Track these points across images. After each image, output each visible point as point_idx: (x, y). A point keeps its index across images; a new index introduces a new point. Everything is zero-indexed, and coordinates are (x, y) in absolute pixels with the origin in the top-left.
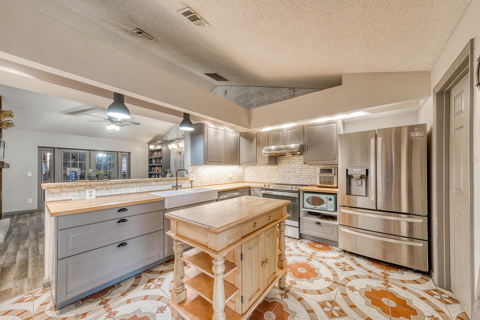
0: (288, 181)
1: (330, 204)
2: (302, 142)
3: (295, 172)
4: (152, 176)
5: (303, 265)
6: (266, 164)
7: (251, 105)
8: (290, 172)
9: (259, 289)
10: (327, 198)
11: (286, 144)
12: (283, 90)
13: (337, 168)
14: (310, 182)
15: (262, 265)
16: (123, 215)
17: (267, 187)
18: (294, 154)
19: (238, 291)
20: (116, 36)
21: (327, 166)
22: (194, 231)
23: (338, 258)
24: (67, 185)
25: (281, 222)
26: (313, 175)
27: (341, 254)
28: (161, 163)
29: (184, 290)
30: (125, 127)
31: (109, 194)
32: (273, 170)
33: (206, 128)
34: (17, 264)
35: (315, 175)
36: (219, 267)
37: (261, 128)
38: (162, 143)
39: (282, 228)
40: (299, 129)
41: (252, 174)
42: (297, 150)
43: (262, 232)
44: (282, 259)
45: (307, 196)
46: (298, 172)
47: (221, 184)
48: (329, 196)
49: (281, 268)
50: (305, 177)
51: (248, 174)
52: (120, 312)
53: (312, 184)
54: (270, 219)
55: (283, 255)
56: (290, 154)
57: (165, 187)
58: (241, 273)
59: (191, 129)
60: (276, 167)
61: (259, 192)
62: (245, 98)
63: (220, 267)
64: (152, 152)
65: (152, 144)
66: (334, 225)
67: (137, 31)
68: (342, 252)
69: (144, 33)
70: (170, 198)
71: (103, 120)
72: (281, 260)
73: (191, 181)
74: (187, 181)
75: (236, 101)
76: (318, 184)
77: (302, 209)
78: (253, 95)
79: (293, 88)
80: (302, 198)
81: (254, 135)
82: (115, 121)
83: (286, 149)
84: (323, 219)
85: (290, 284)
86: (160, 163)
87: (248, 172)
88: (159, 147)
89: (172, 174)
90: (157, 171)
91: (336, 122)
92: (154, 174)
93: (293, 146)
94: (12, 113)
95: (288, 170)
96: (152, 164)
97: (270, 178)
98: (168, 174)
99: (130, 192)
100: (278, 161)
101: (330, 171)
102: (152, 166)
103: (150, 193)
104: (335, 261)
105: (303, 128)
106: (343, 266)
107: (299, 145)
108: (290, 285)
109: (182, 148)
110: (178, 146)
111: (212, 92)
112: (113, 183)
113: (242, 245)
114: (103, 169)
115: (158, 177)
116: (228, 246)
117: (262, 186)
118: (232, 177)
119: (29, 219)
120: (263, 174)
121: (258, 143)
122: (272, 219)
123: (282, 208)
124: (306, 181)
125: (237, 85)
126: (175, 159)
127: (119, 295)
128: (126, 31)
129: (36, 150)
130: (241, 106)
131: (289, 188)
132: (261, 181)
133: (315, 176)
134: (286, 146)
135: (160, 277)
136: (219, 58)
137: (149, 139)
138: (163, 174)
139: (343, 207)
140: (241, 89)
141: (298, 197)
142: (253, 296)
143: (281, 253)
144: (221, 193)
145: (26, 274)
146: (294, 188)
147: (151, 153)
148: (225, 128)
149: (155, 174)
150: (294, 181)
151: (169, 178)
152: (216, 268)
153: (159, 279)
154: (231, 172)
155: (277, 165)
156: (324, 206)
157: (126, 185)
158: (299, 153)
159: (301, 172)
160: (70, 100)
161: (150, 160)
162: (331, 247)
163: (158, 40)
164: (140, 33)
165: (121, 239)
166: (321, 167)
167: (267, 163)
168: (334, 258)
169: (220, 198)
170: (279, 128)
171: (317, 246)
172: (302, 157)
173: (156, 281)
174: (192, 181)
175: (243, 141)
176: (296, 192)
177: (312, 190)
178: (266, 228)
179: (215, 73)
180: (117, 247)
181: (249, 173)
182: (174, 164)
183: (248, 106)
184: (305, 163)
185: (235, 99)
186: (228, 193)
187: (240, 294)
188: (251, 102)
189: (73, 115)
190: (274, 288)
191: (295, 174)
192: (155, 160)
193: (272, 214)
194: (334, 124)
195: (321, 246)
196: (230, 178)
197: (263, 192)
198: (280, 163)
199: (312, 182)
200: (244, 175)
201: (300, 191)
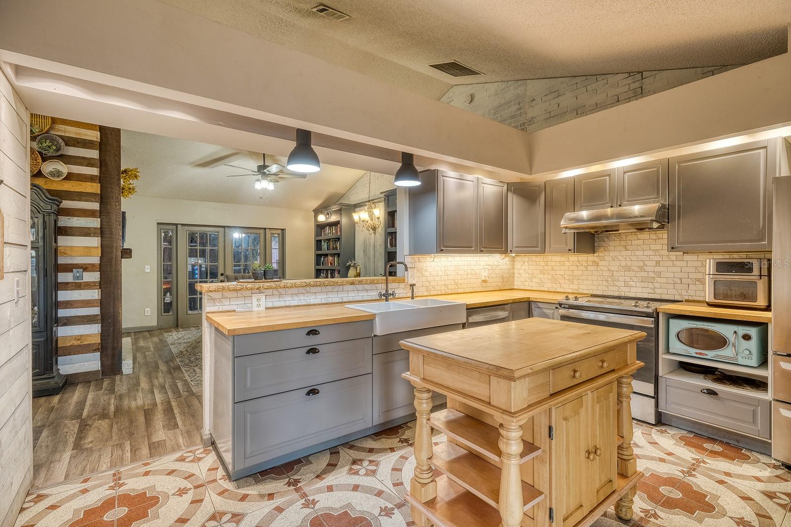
0: (625, 289)
1: (747, 349)
2: (665, 200)
3: (642, 269)
4: (321, 272)
5: (671, 482)
6: (570, 250)
7: (530, 122)
8: (628, 269)
9: (581, 506)
10: (735, 332)
11: (620, 206)
12: (612, 79)
13: (769, 260)
14: (684, 292)
15: (588, 458)
16: (313, 341)
17: (572, 301)
18: (641, 227)
19: (542, 497)
20: (280, 22)
21: (735, 256)
22: (459, 373)
23: (769, 480)
24: (230, 287)
25: (622, 377)
26: (692, 276)
27: (779, 472)
28: (338, 248)
29: (432, 481)
30: (281, 183)
31: (282, 304)
32: (584, 264)
33: (441, 179)
34: (160, 407)
35: (700, 276)
36: (513, 442)
37: (557, 173)
38: (340, 210)
39: (625, 389)
40: (656, 169)
41: (533, 274)
42: (650, 218)
43: (588, 390)
44: (626, 457)
45: (677, 326)
46: (652, 269)
47: (466, 293)
48: (742, 330)
49: (623, 475)
50: (670, 281)
51: (522, 271)
52: (321, 502)
53: (690, 298)
54: (602, 366)
55: (627, 448)
56: (631, 227)
57: (365, 295)
58: (548, 462)
59: (415, 183)
60: (591, 257)
61: (551, 311)
62: (517, 106)
63: (516, 441)
64: (320, 227)
65: (322, 213)
66: (759, 400)
67: (318, 8)
68: (782, 469)
69: (330, 10)
70: (385, 315)
71: (251, 173)
72: (622, 459)
73: (412, 286)
74: (402, 285)
75: (495, 114)
76: (710, 298)
77: (664, 356)
78: (535, 98)
79: (639, 72)
80: (664, 330)
81: (539, 186)
82: (268, 173)
83: (619, 216)
84: (724, 383)
85: (642, 515)
86: (336, 248)
87: (523, 267)
88: (334, 218)
89: (358, 271)
90: (331, 264)
91: (766, 147)
92: (324, 270)
93: (636, 209)
94: (137, 172)
95: (623, 264)
96: (321, 250)
97: (575, 282)
98: (352, 272)
99: (312, 302)
100: (596, 244)
101: (743, 267)
102: (320, 255)
103: (345, 306)
104: (761, 486)
105: (668, 164)
106: (785, 500)
107: (655, 206)
108: (642, 517)
109: (378, 218)
110: (371, 216)
111: (443, 99)
112: (289, 285)
113: (550, 410)
114: (243, 260)
115: (332, 277)
116: (529, 406)
117: (561, 298)
118: (487, 279)
119: (150, 340)
120: (558, 272)
121: (549, 206)
122: (608, 367)
123: (627, 347)
124: (671, 291)
125: (498, 80)
126: (365, 242)
127: (313, 476)
128: (300, 11)
129: (155, 227)
130: (506, 124)
131: (629, 305)
132: (552, 287)
133: (698, 280)
134: (619, 209)
135: (371, 458)
136: (467, 32)
137: (316, 204)
138: (343, 270)
139: (788, 358)
140: (507, 87)
141: (653, 326)
142: (571, 514)
143: (622, 443)
144: (472, 310)
145: (175, 422)
146: (642, 307)
147: (319, 230)
148: (477, 176)
149: (327, 270)
150: (640, 290)
151: (353, 278)
152: (507, 443)
153: (371, 461)
154: (487, 267)
155: (594, 252)
156: (727, 352)
157: (305, 290)
158: (655, 225)
159: (657, 269)
160: (203, 143)
161: (318, 243)
162: (749, 454)
163: (353, 16)
164: (322, 11)
165: (311, 382)
166: (715, 257)
167: (572, 247)
168: (758, 479)
169: (471, 320)
170: (601, 170)
171: (708, 446)
172: (664, 234)
173: (365, 463)
174: (414, 285)
175: (514, 203)
176: (648, 315)
177: (692, 312)
178: (595, 384)
179: (453, 61)
180: (306, 395)
181: (525, 270)
182: (362, 251)
183: (524, 124)
184: (673, 248)
185: (492, 112)
186: (484, 312)
187: (546, 503)
188: (529, 116)
189: (206, 168)
190: (605, 515)
191: (645, 274)
192: (327, 243)
193: (605, 357)
194: (761, 151)
195: (718, 448)
196: (485, 281)
197: (562, 311)
198: (602, 249)
199: (692, 293)
200: (514, 273)
201: (658, 314)
